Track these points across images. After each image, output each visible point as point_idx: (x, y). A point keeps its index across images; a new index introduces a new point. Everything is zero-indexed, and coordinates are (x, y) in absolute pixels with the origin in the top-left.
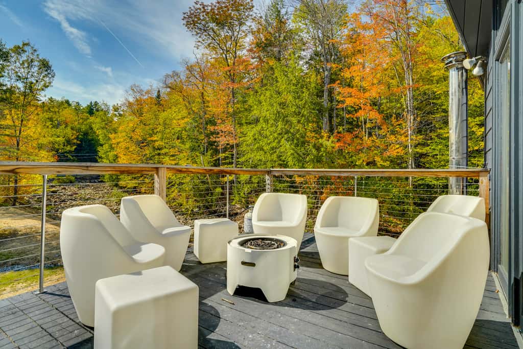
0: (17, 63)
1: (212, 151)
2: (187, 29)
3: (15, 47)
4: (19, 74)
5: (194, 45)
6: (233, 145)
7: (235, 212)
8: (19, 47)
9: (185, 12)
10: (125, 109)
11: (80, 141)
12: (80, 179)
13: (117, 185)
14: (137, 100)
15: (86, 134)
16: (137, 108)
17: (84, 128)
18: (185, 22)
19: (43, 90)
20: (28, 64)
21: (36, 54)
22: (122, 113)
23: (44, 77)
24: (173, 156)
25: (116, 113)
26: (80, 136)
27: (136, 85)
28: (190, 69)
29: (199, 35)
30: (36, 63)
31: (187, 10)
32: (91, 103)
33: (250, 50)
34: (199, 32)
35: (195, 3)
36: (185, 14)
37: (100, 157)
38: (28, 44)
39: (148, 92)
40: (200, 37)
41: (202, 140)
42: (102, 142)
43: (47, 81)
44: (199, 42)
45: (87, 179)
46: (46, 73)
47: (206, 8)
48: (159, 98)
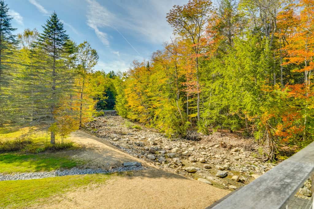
0: (82, 53)
1: (182, 98)
2: (169, 24)
3: (81, 45)
4: (82, 58)
5: (173, 33)
6: (197, 94)
7: (199, 137)
8: (82, 44)
9: (167, 13)
10: (129, 75)
11: (106, 93)
12: (106, 113)
13: (126, 118)
14: (136, 69)
15: (109, 89)
16: (137, 73)
17: (108, 85)
18: (167, 19)
19: (93, 66)
20: (87, 53)
21: (90, 47)
22: (128, 76)
23: (94, 59)
24: (159, 101)
25: (125, 76)
26: (106, 90)
27: (136, 61)
28: (168, 48)
29: (176, 26)
30: (90, 52)
31: (169, 12)
32: (110, 72)
33: (208, 32)
34: (176, 24)
35: (173, 7)
36: (168, 14)
37: (117, 102)
38: (86, 42)
39: (142, 64)
40: (176, 27)
41: (176, 91)
42: (118, 93)
43: (95, 61)
44: (175, 30)
45: (110, 113)
46: (95, 57)
47: (180, 8)
48: (149, 67)
